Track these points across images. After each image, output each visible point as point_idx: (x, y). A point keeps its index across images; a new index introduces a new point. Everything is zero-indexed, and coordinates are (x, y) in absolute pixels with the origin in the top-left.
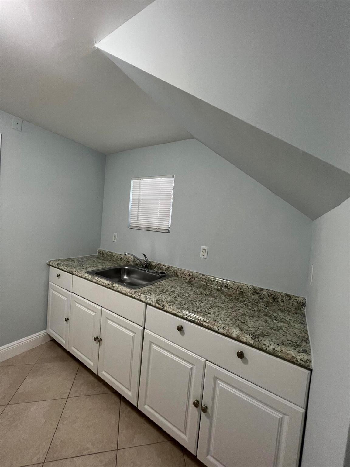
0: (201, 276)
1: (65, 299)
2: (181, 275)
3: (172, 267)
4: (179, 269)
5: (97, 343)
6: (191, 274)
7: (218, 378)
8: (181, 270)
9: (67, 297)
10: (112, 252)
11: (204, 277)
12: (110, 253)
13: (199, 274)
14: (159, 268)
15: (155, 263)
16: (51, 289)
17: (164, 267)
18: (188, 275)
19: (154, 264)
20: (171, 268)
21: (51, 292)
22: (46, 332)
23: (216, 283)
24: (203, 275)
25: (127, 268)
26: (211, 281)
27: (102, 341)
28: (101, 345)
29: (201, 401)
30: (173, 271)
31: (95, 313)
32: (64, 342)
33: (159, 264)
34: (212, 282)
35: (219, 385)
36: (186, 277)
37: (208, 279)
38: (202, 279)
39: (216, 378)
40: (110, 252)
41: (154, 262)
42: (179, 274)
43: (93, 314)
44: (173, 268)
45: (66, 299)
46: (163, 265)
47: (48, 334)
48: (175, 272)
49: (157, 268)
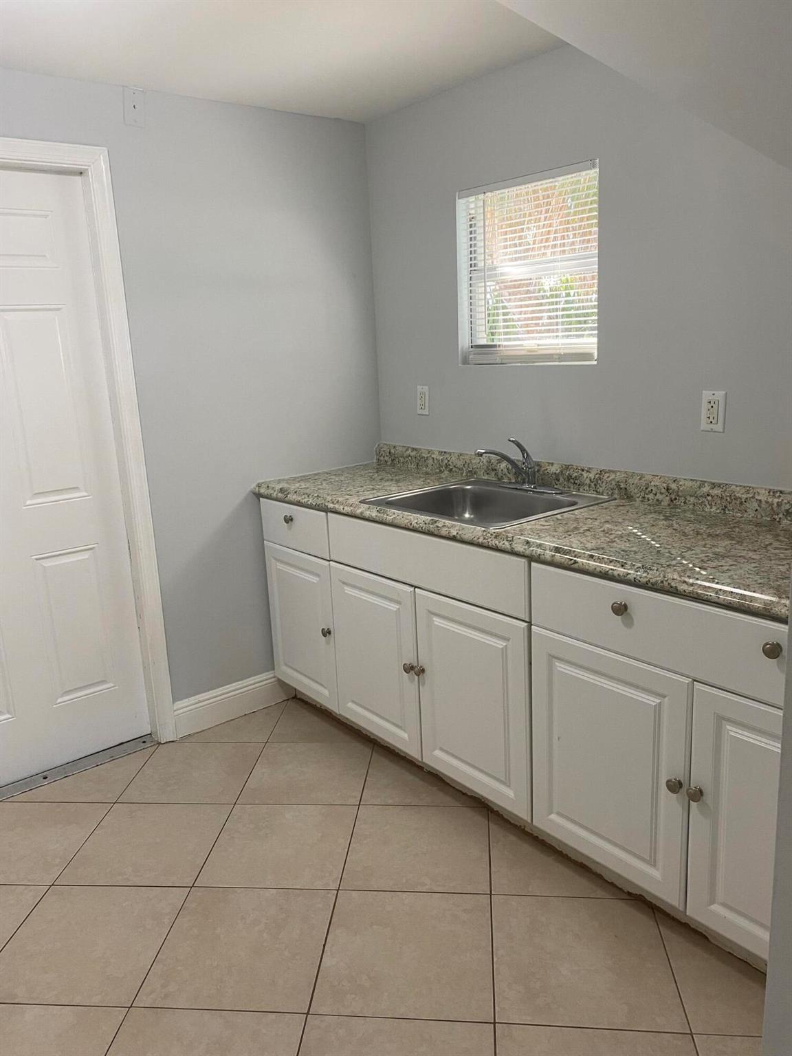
0: (706, 489)
1: (314, 579)
2: (642, 494)
3: (610, 471)
4: (633, 474)
5: (412, 681)
6: (673, 486)
7: (724, 719)
8: (640, 479)
9: (318, 576)
10: (420, 449)
11: (716, 491)
12: (413, 454)
13: (698, 483)
14: (569, 480)
15: (555, 466)
16: (273, 560)
17: (585, 474)
18: (663, 491)
19: (554, 469)
20: (607, 475)
21: (274, 567)
22: (275, 677)
23: (756, 505)
24: (714, 485)
25: (469, 487)
26: (738, 502)
27: (425, 675)
28: (424, 684)
29: (687, 779)
30: (614, 483)
31: (399, 603)
32: (326, 692)
33: (567, 467)
34: (741, 503)
35: (728, 733)
36: (659, 497)
37: (730, 496)
38: (709, 498)
39: (720, 719)
40: (413, 449)
41: (552, 464)
42: (633, 490)
43: (394, 607)
44: (613, 476)
45: (318, 579)
46: (583, 470)
47: (279, 680)
48: (622, 486)
49: (561, 479)
